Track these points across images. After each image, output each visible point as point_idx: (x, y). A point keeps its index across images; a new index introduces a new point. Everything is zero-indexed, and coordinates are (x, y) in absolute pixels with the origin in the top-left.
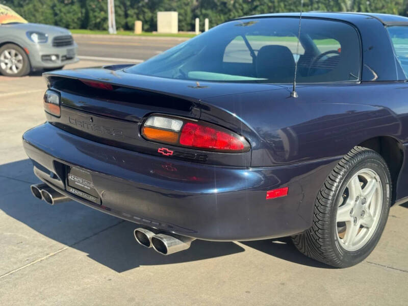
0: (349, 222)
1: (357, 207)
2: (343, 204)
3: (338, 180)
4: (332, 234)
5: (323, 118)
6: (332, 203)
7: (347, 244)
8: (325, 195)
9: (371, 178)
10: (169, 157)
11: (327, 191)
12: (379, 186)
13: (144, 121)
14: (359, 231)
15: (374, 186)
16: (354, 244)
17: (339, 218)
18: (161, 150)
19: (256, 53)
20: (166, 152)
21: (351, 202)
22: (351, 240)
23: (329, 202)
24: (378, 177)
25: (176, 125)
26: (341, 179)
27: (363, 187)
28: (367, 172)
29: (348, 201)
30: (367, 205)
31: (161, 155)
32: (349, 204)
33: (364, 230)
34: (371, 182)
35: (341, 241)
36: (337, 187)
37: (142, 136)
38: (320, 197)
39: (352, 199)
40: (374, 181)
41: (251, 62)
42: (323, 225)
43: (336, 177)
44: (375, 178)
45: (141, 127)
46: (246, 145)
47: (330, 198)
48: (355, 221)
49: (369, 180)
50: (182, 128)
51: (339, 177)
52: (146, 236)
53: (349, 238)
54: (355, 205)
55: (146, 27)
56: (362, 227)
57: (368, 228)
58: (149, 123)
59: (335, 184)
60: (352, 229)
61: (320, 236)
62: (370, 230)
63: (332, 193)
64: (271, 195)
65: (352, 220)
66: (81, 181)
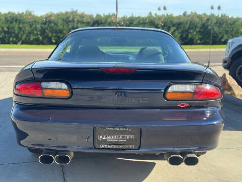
18: (180, 104)
20: (183, 105)
45: (165, 93)
66: (115, 137)
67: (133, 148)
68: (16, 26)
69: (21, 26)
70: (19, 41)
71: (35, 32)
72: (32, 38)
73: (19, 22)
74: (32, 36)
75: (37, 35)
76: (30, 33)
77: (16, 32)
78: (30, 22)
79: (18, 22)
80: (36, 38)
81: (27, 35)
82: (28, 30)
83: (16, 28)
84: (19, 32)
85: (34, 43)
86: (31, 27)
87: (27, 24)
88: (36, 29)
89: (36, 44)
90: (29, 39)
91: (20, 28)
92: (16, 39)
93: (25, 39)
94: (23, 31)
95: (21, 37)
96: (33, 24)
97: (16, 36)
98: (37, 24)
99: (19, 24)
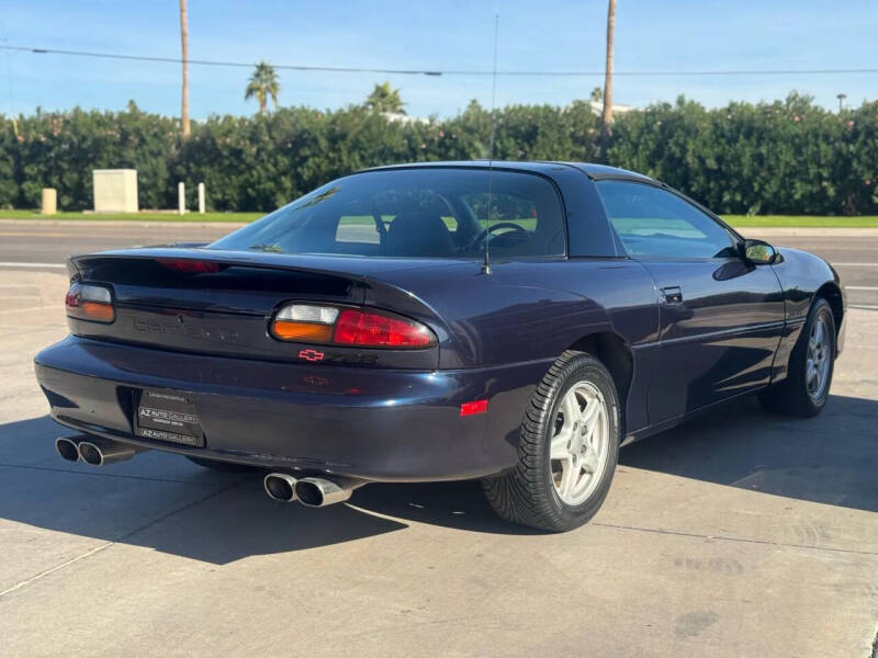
0: (566, 459)
1: (575, 438)
2: (558, 432)
3: (550, 395)
4: (545, 475)
5: (508, 309)
6: (544, 429)
7: (565, 494)
8: (533, 418)
9: (592, 396)
10: (319, 363)
11: (535, 411)
12: (602, 409)
13: (275, 314)
14: (580, 478)
15: (596, 408)
16: (574, 497)
17: (554, 454)
18: (303, 354)
19: (387, 227)
20: (312, 355)
21: (567, 431)
22: (571, 489)
23: (540, 427)
24: (600, 395)
25: (327, 315)
26: (554, 393)
27: (583, 409)
28: (585, 387)
29: (563, 429)
30: (588, 436)
31: (305, 362)
32: (565, 434)
33: (586, 476)
34: (592, 403)
35: (558, 490)
36: (550, 404)
37: (272, 336)
38: (526, 420)
39: (568, 426)
40: (596, 400)
41: (378, 242)
42: (533, 462)
43: (547, 391)
44: (597, 396)
45: (271, 323)
46: (431, 338)
47: (541, 420)
48: (574, 460)
49: (588, 400)
50: (338, 318)
51: (552, 390)
52: (286, 482)
53: (567, 486)
54: (573, 435)
55: (66, 201)
56: (583, 472)
57: (591, 473)
58: (283, 315)
59: (547, 401)
60: (571, 472)
61: (530, 479)
62: (595, 475)
63: (543, 414)
64: (468, 410)
65: (571, 457)
66: (165, 415)
67: (194, 444)
68: (748, 151)
69: (763, 150)
70: (752, 203)
71: (813, 170)
72: (800, 190)
73: (760, 139)
74: (798, 185)
75: (820, 178)
76: (792, 175)
77: (746, 172)
78: (797, 136)
79: (754, 139)
80: (815, 189)
81: (783, 180)
82: (787, 164)
83: (746, 159)
84: (756, 173)
85: (807, 210)
86: (798, 151)
87: (785, 142)
88: (816, 159)
89: (813, 213)
90: (790, 196)
91: (759, 158)
92: (744, 195)
93: (776, 195)
94: (770, 169)
95: (762, 188)
96: (807, 144)
97: (745, 187)
98: (820, 142)
99: (759, 145)
